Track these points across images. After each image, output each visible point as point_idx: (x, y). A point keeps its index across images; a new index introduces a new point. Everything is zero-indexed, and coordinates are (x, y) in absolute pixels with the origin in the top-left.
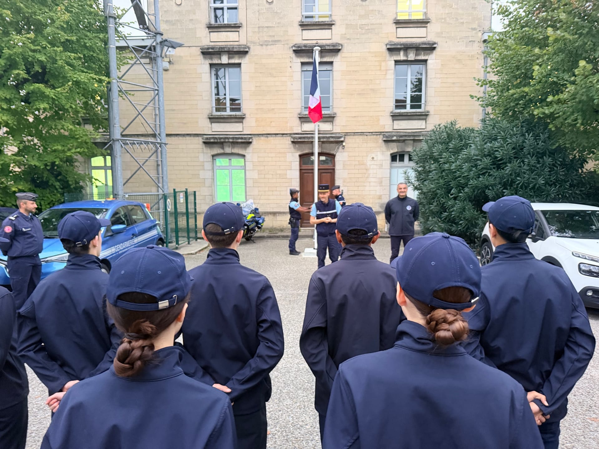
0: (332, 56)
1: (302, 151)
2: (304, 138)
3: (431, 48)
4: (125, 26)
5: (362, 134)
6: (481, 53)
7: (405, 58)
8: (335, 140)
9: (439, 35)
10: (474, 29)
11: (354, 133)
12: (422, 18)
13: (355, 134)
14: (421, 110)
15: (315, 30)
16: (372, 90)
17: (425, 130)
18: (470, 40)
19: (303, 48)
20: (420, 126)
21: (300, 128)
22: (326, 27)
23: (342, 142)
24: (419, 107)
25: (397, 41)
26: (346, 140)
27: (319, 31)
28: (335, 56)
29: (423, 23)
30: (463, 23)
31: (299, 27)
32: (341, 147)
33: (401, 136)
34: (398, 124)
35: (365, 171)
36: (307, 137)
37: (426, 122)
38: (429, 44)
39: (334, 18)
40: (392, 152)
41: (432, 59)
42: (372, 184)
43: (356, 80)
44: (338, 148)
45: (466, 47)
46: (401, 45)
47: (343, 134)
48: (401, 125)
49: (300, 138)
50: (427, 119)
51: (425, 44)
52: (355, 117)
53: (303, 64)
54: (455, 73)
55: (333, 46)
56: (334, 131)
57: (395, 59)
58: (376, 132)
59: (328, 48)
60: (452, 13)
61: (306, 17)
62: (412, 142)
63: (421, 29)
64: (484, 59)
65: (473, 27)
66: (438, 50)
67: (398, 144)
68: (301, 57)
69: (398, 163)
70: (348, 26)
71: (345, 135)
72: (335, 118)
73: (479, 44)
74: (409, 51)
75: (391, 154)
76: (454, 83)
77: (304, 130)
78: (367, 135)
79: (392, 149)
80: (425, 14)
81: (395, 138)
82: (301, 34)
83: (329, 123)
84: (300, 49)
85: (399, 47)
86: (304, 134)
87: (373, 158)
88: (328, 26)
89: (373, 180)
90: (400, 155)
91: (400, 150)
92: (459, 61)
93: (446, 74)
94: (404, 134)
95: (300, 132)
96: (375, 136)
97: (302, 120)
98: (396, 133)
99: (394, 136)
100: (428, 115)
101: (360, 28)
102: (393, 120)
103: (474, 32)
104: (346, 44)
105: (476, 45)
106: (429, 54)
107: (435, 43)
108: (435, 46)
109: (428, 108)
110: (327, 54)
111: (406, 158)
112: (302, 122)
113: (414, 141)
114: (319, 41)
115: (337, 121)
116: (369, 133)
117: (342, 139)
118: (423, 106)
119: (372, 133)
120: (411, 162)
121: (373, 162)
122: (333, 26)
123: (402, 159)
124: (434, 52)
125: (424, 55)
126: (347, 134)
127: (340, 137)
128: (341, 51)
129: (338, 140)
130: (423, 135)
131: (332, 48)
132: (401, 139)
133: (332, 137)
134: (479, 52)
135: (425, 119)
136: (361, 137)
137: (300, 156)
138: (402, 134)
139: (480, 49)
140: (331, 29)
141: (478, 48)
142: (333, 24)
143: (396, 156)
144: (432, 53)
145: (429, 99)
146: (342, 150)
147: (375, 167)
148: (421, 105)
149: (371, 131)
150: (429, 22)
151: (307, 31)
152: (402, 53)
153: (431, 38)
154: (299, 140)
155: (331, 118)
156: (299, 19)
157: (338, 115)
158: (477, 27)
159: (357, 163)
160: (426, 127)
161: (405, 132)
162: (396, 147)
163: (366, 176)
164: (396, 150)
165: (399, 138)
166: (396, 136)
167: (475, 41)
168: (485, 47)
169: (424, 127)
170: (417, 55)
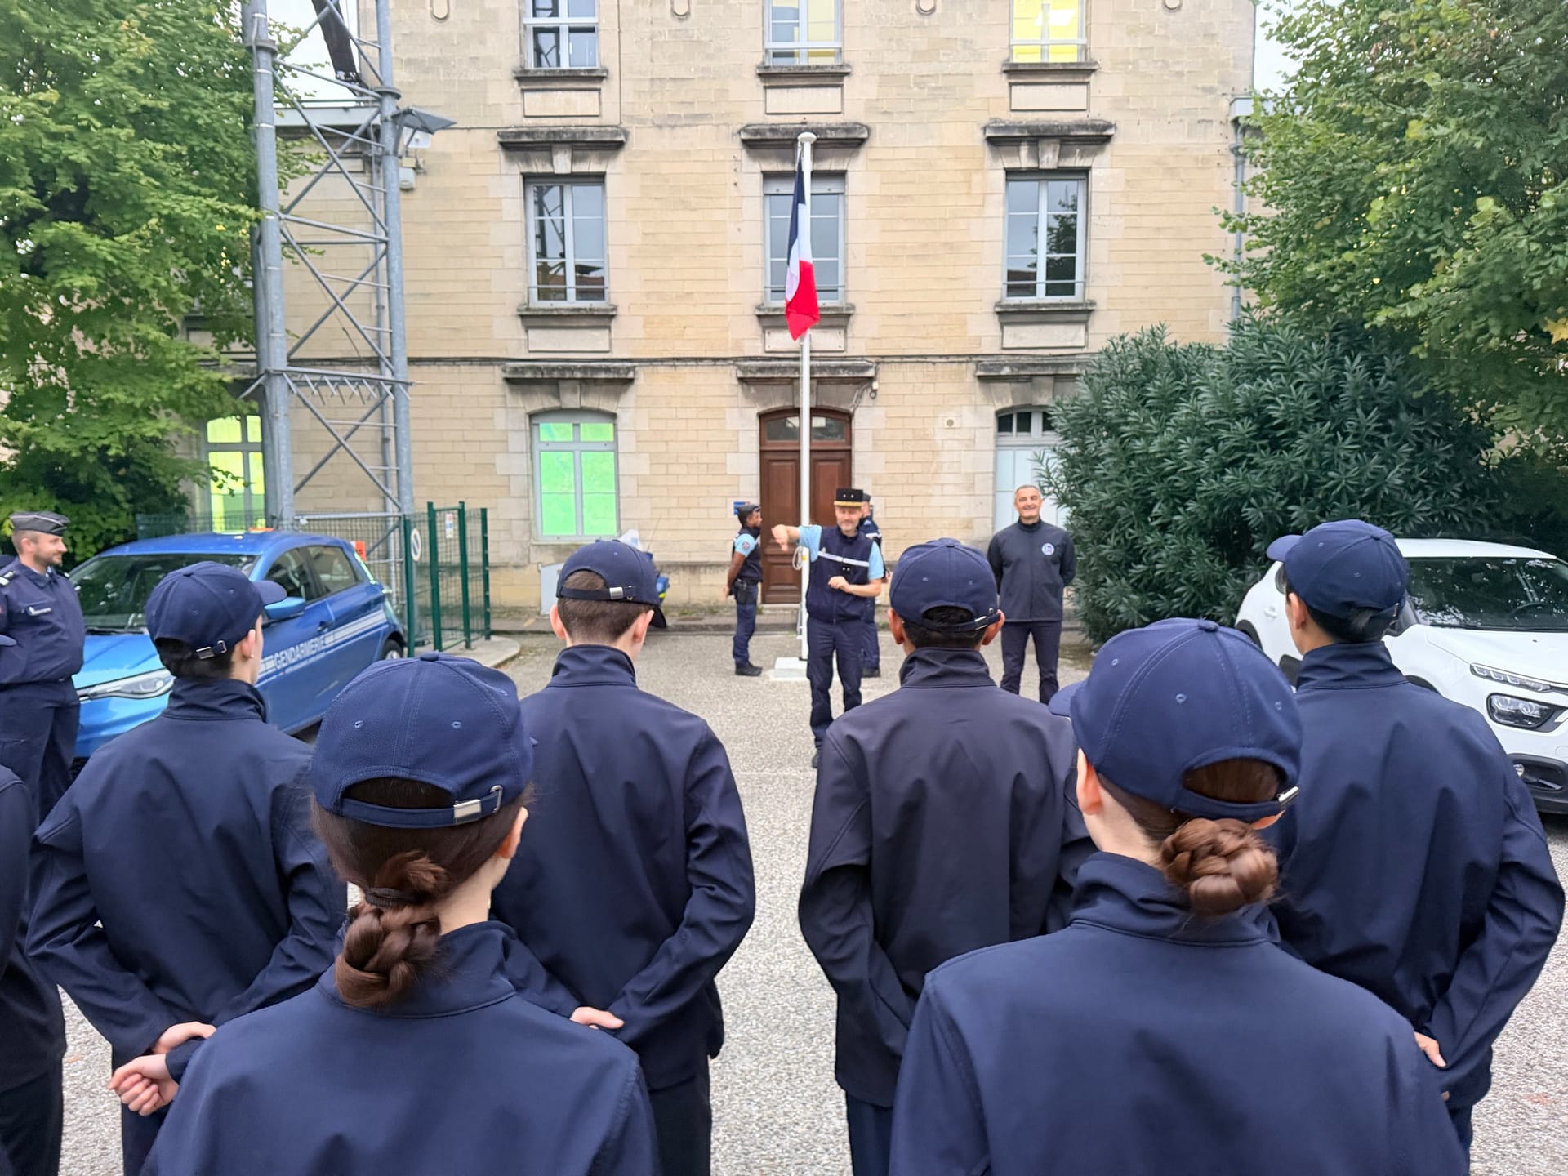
0: (844, 157)
1: (765, 405)
2: (772, 369)
3: (1098, 138)
4: (299, 74)
5: (922, 359)
6: (1229, 152)
7: (1032, 164)
8: (851, 375)
9: (1119, 103)
10: (1209, 90)
11: (901, 356)
12: (1075, 60)
13: (903, 359)
14: (1076, 297)
15: (800, 90)
16: (949, 246)
17: (1085, 350)
18: (1201, 118)
19: (769, 136)
20: (1072, 340)
21: (759, 344)
22: (829, 81)
23: (871, 379)
24: (1070, 290)
25: (1013, 118)
26: (881, 375)
27: (810, 90)
28: (851, 156)
29: (1078, 73)
30: (1180, 74)
31: (759, 80)
32: (866, 395)
33: (1023, 366)
34: (1015, 336)
35: (929, 456)
36: (779, 368)
37: (1086, 330)
38: (1094, 127)
39: (847, 57)
40: (999, 406)
41: (1103, 167)
42: (949, 490)
43: (906, 220)
44: (860, 396)
45: (1189, 135)
46: (1022, 128)
47: (873, 360)
48: (1021, 338)
49: (761, 369)
50: (1090, 323)
51: (1085, 127)
52: (903, 315)
53: (767, 176)
54: (1160, 204)
55: (847, 130)
56: (849, 353)
57: (1007, 166)
58: (959, 356)
59: (833, 135)
60: (1152, 48)
61: (776, 55)
62: (1050, 381)
63: (1074, 88)
64: (1236, 166)
65: (1208, 85)
66: (1117, 142)
67: (1014, 385)
68: (764, 158)
69: (1014, 437)
70: (886, 80)
71: (878, 363)
72: (851, 319)
73: (1221, 129)
74: (1042, 145)
75: (997, 413)
76: (1158, 229)
77: (771, 349)
78: (934, 363)
79: (1000, 399)
80: (1084, 49)
81: (1006, 371)
82: (761, 98)
83: (837, 331)
84: (759, 137)
85: (1017, 134)
86: (770, 359)
87: (950, 423)
88: (833, 77)
89: (950, 479)
90: (1020, 416)
91: (1019, 403)
92: (1171, 171)
93: (1139, 205)
94: (1032, 360)
95: (760, 353)
96: (955, 366)
97: (767, 322)
98: (1011, 358)
99: (1006, 365)
100: (1092, 311)
101: (916, 84)
102: (1002, 325)
103: (1209, 97)
104: (879, 127)
105: (1216, 129)
106: (1094, 154)
107: (1109, 126)
108: (1109, 132)
110: (830, 151)
111: (1036, 423)
112: (764, 328)
113: (1056, 377)
114: (809, 118)
115: (857, 325)
116: (941, 356)
117: (870, 373)
118: (1078, 288)
119: (947, 356)
120: (1047, 433)
121: (951, 434)
122: (846, 78)
123: (1025, 425)
124: (1108, 148)
125: (1082, 157)
126: (882, 360)
127: (867, 368)
128: (867, 144)
129: (861, 375)
130: (1078, 364)
131: (843, 135)
132: (1022, 373)
133: (844, 368)
134: (1224, 149)
135: (1085, 322)
136: (919, 367)
137: (762, 416)
138: (1024, 360)
139: (1224, 140)
140: (841, 86)
141: (1221, 140)
142: (847, 74)
143: (1011, 416)
144: (1102, 150)
145: (1094, 270)
146: (871, 402)
147: (956, 445)
148: (1073, 286)
149: (946, 352)
150: (1093, 71)
151: (778, 91)
152: (1024, 150)
153: (1099, 112)
154: (759, 375)
155: (840, 319)
156: (758, 59)
157: (858, 310)
158: (1216, 85)
159: (909, 435)
160: (1087, 342)
161: (1034, 356)
162: (1013, 393)
163: (932, 470)
164: (1009, 403)
165: (1016, 372)
166: (1011, 366)
167: (1211, 121)
168: (1240, 136)
169: (1082, 343)
170: (1062, 156)
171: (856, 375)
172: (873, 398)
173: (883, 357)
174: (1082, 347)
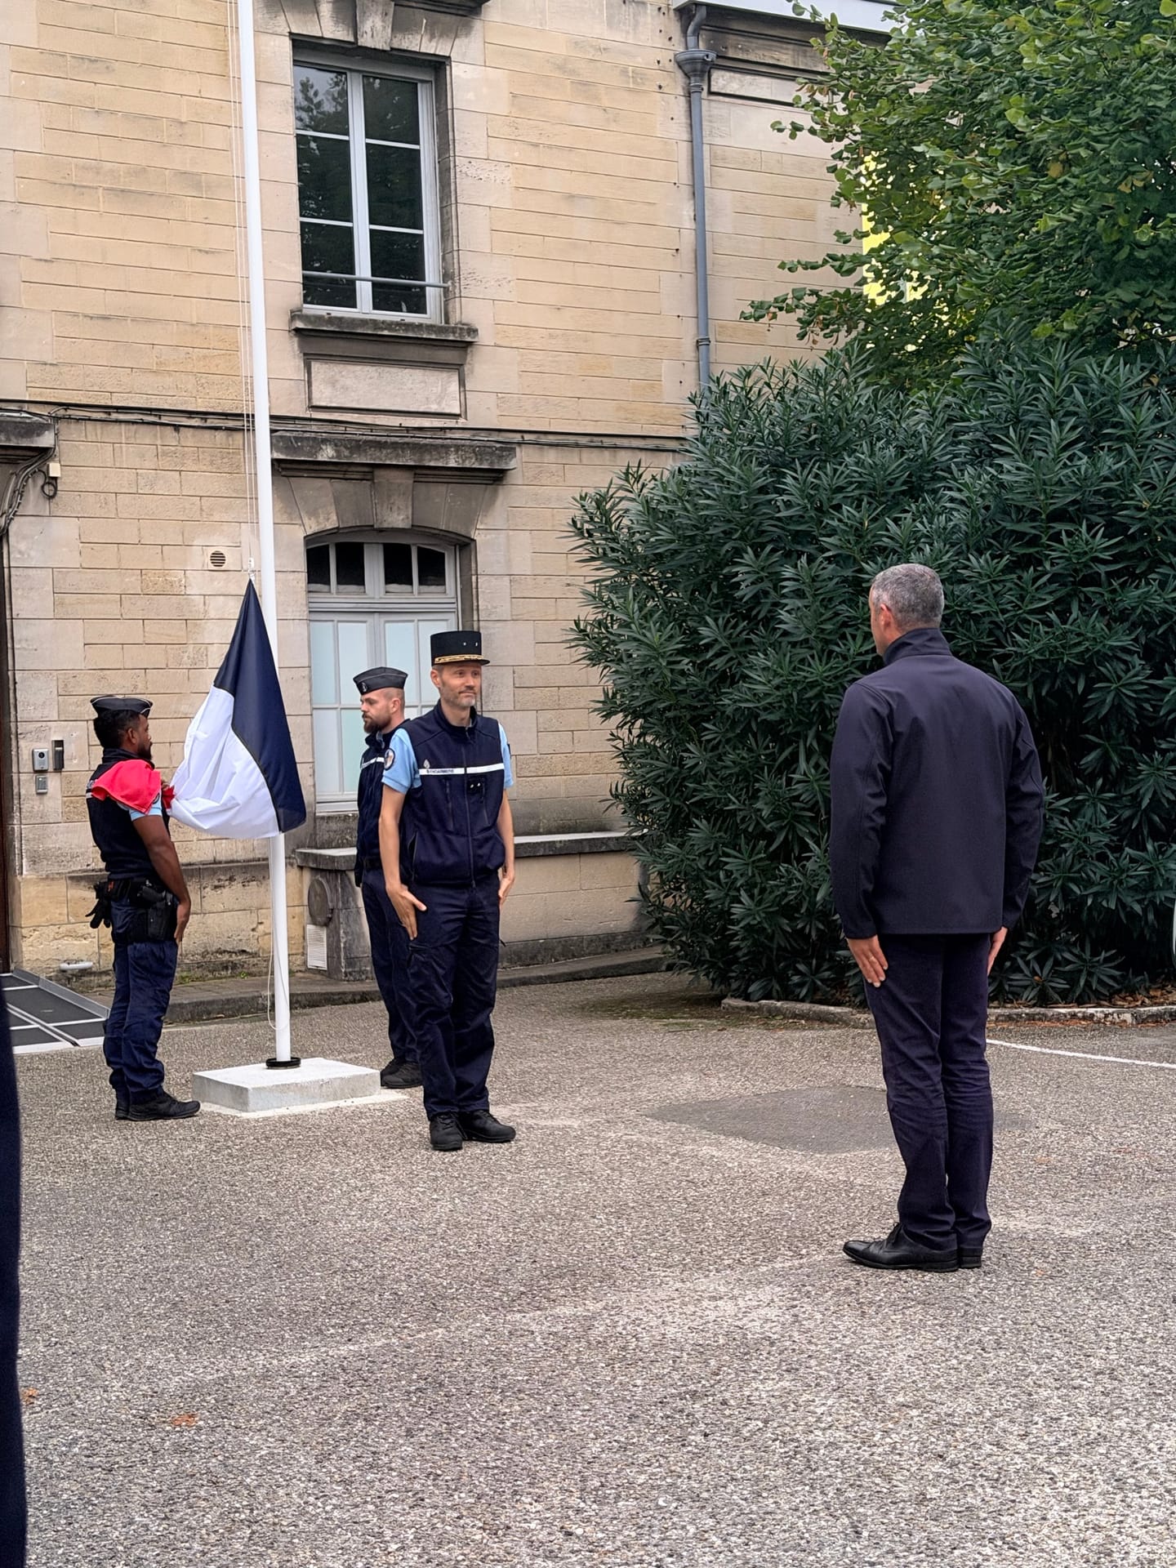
5: (151, 417)
6: (672, 66)
7: (342, 34)
8: (4, 440)
11: (107, 409)
13: (110, 414)
14: (432, 315)
16: (193, 180)
17: (461, 422)
20: (438, 401)
23: (45, 453)
24: (415, 300)
26: (64, 447)
32: (33, 493)
33: (358, 446)
34: (333, 383)
35: (176, 631)
37: (462, 383)
40: (312, 527)
44: (20, 493)
45: (610, 25)
47: (44, 411)
48: (345, 388)
50: (466, 368)
52: (105, 318)
54: (571, 149)
57: (294, 31)
62: (405, 479)
64: (689, 95)
67: (340, 485)
69: (337, 595)
71: (57, 419)
73: (661, 22)
74: (361, 1)
75: (308, 540)
76: (571, 197)
78: (177, 428)
79: (313, 513)
81: (327, 454)
87: (218, 559)
92: (586, 89)
93: (536, 145)
94: (369, 435)
96: (220, 435)
98: (328, 428)
99: (324, 441)
100: (470, 343)
102: (308, 358)
105: (649, 20)
106: (454, 33)
109: (465, 311)
111: (374, 568)
113: (419, 472)
116: (191, 414)
117: (46, 440)
118: (432, 296)
119: (204, 415)
120: (393, 587)
121: (220, 582)
123: (352, 574)
125: (432, 37)
126: (66, 412)
127: (39, 429)
129: (25, 443)
130: (458, 448)
134: (666, 57)
135: (458, 367)
136: (146, 435)
139: (668, 44)
141: (660, 41)
143: (328, 551)
144: (467, 29)
145: (468, 263)
146: (45, 507)
147: (232, 608)
148: (421, 291)
152: (327, 2)
159: (132, 582)
160: (464, 405)
161: (372, 427)
162: (337, 501)
164: (332, 523)
165: (346, 456)
166: (336, 444)
167: (641, 4)
168: (691, 40)
169: (456, 408)
170: (398, 27)
171: (15, 444)
172: (51, 498)
173: (68, 406)
174: (456, 416)
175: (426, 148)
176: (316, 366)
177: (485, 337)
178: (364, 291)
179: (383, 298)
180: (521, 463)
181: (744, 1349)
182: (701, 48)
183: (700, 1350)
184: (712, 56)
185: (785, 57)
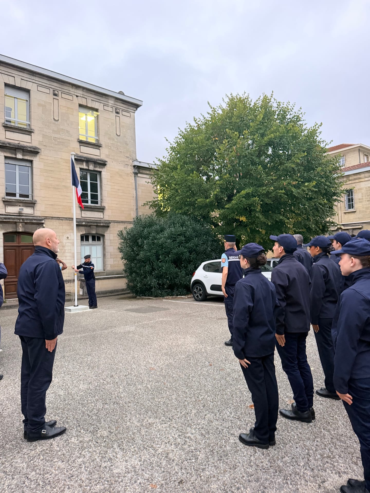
0: (32, 156)
1: (6, 230)
2: (9, 218)
3: (103, 164)
5: (58, 218)
7: (87, 168)
8: (37, 222)
9: (108, 156)
10: (128, 157)
12: (96, 142)
13: (52, 218)
14: (99, 205)
15: (17, 134)
17: (103, 219)
18: (126, 163)
19: (8, 145)
20: (100, 216)
21: (4, 210)
22: (27, 133)
23: (43, 223)
24: (97, 203)
25: (81, 154)
26: (46, 222)
27: (21, 134)
28: (34, 156)
29: (97, 146)
30: (121, 152)
31: (3, 128)
33: (88, 222)
34: (85, 214)
36: (12, 218)
37: (103, 214)
38: (102, 161)
39: (33, 127)
40: (82, 233)
42: (68, 258)
43: (52, 177)
45: (124, 167)
46: (85, 158)
47: (43, 218)
49: (5, 218)
51: (100, 160)
52: (52, 205)
53: (6, 157)
54: (119, 183)
55: (34, 148)
56: (35, 215)
57: (80, 167)
58: (69, 218)
59: (30, 149)
60: (114, 144)
61: (7, 121)
62: (95, 227)
63: (96, 150)
64: (135, 177)
66: (108, 166)
67: (86, 228)
68: (5, 152)
69: (85, 242)
70: (44, 136)
72: (36, 204)
73: (131, 167)
74: (89, 163)
75: (81, 235)
76: (119, 190)
77: (8, 212)
78: (62, 220)
79: (81, 231)
80: (98, 140)
81: (84, 223)
82: (4, 133)
83: (31, 208)
84: (4, 145)
85: (83, 159)
86: (8, 215)
87: (68, 238)
88: (28, 132)
89: (68, 254)
90: (86, 236)
91: (87, 233)
92: (121, 176)
93: (114, 183)
94: (90, 221)
95: (4, 213)
96: (68, 221)
97: (6, 203)
98: (84, 220)
100: (104, 209)
101: (54, 140)
103: (128, 159)
104: (43, 149)
105: (129, 167)
106: (102, 168)
107: (107, 162)
108: (106, 163)
109: (104, 204)
110: (28, 153)
111: (90, 239)
112: (5, 205)
113: (97, 226)
114: (21, 143)
115: (37, 207)
116: (64, 218)
117: (43, 222)
118: (99, 202)
119: (66, 218)
120: (93, 241)
121: (68, 241)
122: (32, 133)
123: (87, 239)
124: (106, 167)
125: (99, 168)
126: (46, 218)
127: (42, 220)
128: (39, 154)
129: (40, 222)
130: (103, 223)
131: (33, 150)
132: (88, 224)
133: (35, 219)
134: (132, 172)
135: (103, 212)
136: (57, 221)
137: (4, 234)
138: (88, 221)
140: (31, 135)
141: (131, 170)
142: (33, 132)
143: (83, 236)
144: (104, 167)
145: (104, 198)
147: (70, 244)
148: (98, 202)
149: (66, 217)
150: (101, 146)
151: (10, 132)
152: (84, 164)
153: (103, 157)
154: (4, 220)
155: (32, 204)
156: (3, 121)
157: (38, 202)
160: (104, 217)
162: (85, 230)
163: (63, 252)
164: (84, 233)
165: (87, 224)
166: (85, 222)
167: (128, 165)
169: (102, 217)
170: (95, 167)
171: (38, 222)
173: (46, 217)
175: (98, 183)
176: (82, 211)
177: (106, 208)
178: (89, 202)
179: (92, 202)
180: (111, 225)
181: (129, 332)
182: (136, 171)
183: (124, 333)
184: (138, 172)
185: (148, 172)
